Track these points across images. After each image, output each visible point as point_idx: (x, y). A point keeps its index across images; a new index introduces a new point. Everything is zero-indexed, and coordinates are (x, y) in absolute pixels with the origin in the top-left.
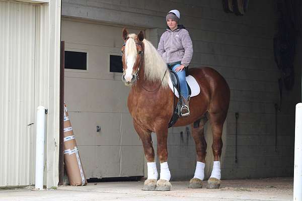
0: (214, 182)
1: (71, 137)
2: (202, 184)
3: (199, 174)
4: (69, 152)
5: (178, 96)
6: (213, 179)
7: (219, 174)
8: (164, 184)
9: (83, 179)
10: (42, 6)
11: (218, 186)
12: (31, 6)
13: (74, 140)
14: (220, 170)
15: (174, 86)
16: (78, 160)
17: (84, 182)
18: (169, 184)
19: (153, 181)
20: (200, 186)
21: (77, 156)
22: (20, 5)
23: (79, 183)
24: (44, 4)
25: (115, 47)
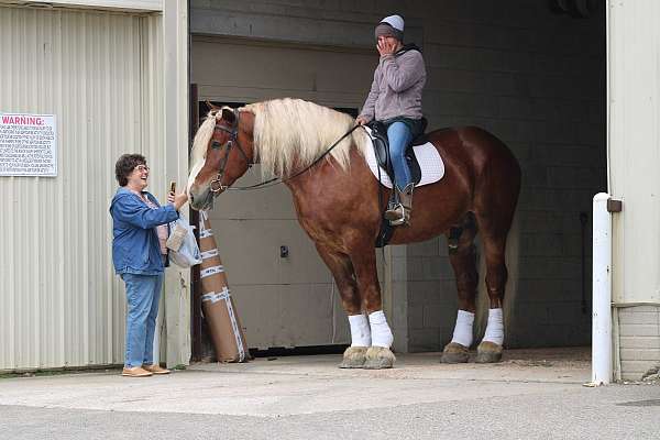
0: (488, 349)
1: (217, 269)
2: (468, 355)
3: (462, 334)
4: (213, 297)
5: (389, 186)
6: (487, 343)
7: (501, 333)
8: (380, 354)
9: (241, 348)
10: (150, 18)
11: (497, 359)
12: (131, 18)
13: (222, 275)
14: (501, 326)
15: (379, 165)
16: (231, 312)
17: (242, 356)
18: (389, 354)
19: (360, 351)
20: (463, 358)
21: (229, 304)
22: (107, 18)
23: (234, 358)
24: (155, 14)
25: (314, 90)
